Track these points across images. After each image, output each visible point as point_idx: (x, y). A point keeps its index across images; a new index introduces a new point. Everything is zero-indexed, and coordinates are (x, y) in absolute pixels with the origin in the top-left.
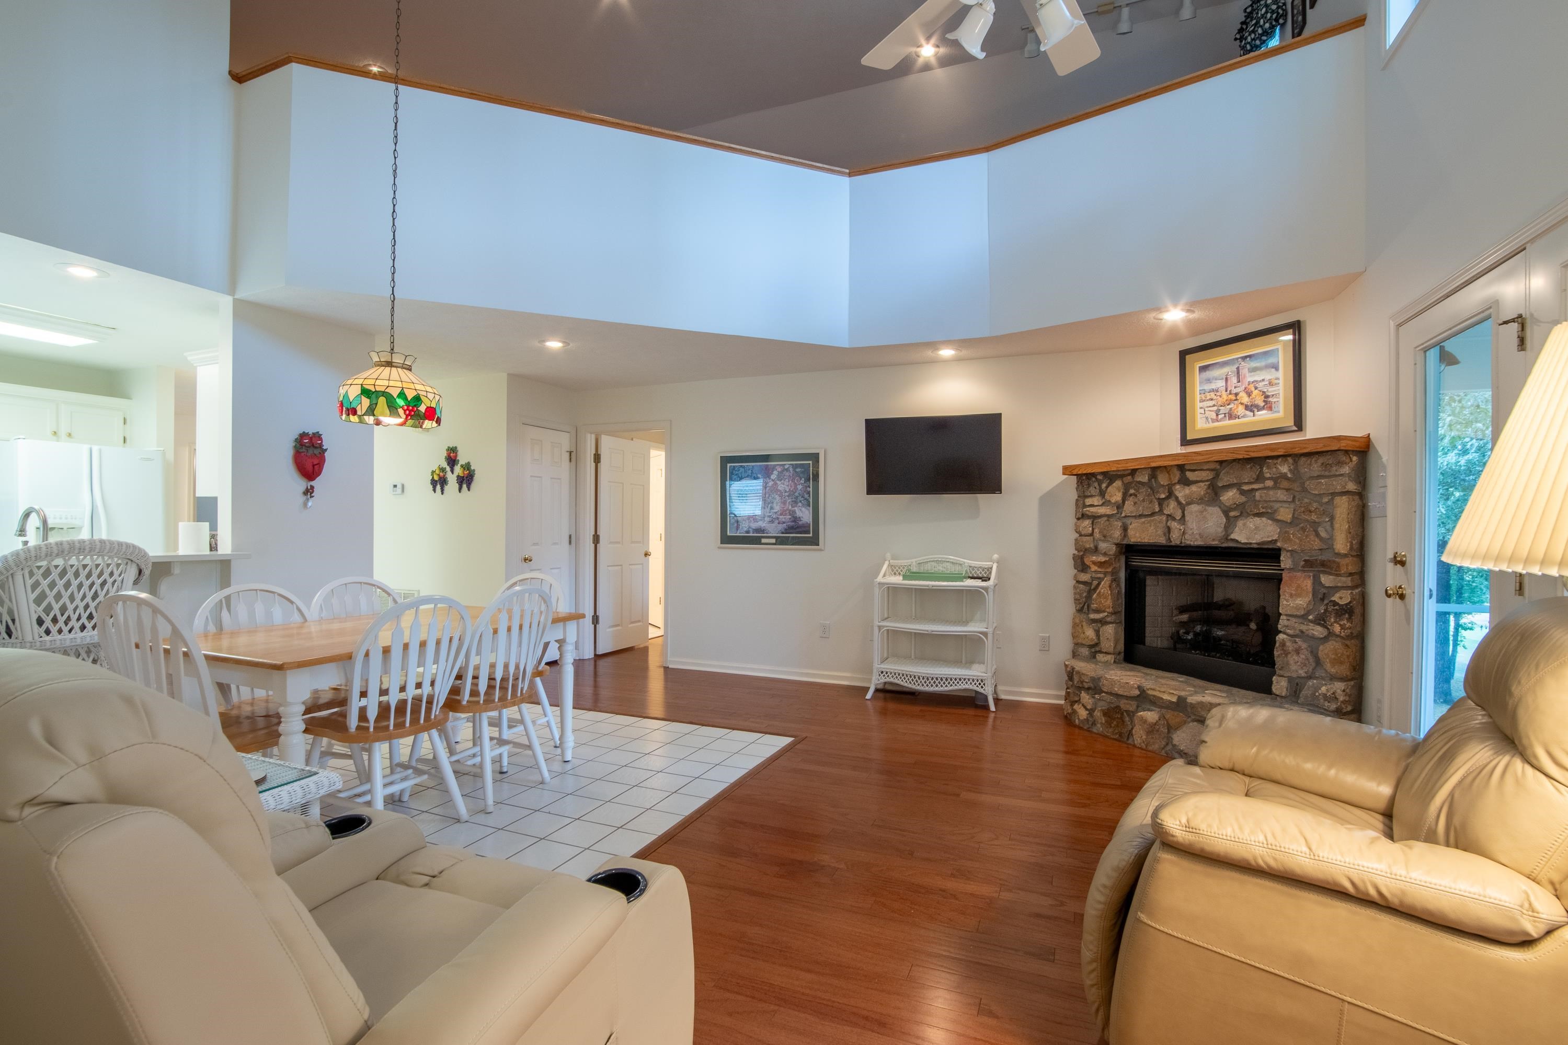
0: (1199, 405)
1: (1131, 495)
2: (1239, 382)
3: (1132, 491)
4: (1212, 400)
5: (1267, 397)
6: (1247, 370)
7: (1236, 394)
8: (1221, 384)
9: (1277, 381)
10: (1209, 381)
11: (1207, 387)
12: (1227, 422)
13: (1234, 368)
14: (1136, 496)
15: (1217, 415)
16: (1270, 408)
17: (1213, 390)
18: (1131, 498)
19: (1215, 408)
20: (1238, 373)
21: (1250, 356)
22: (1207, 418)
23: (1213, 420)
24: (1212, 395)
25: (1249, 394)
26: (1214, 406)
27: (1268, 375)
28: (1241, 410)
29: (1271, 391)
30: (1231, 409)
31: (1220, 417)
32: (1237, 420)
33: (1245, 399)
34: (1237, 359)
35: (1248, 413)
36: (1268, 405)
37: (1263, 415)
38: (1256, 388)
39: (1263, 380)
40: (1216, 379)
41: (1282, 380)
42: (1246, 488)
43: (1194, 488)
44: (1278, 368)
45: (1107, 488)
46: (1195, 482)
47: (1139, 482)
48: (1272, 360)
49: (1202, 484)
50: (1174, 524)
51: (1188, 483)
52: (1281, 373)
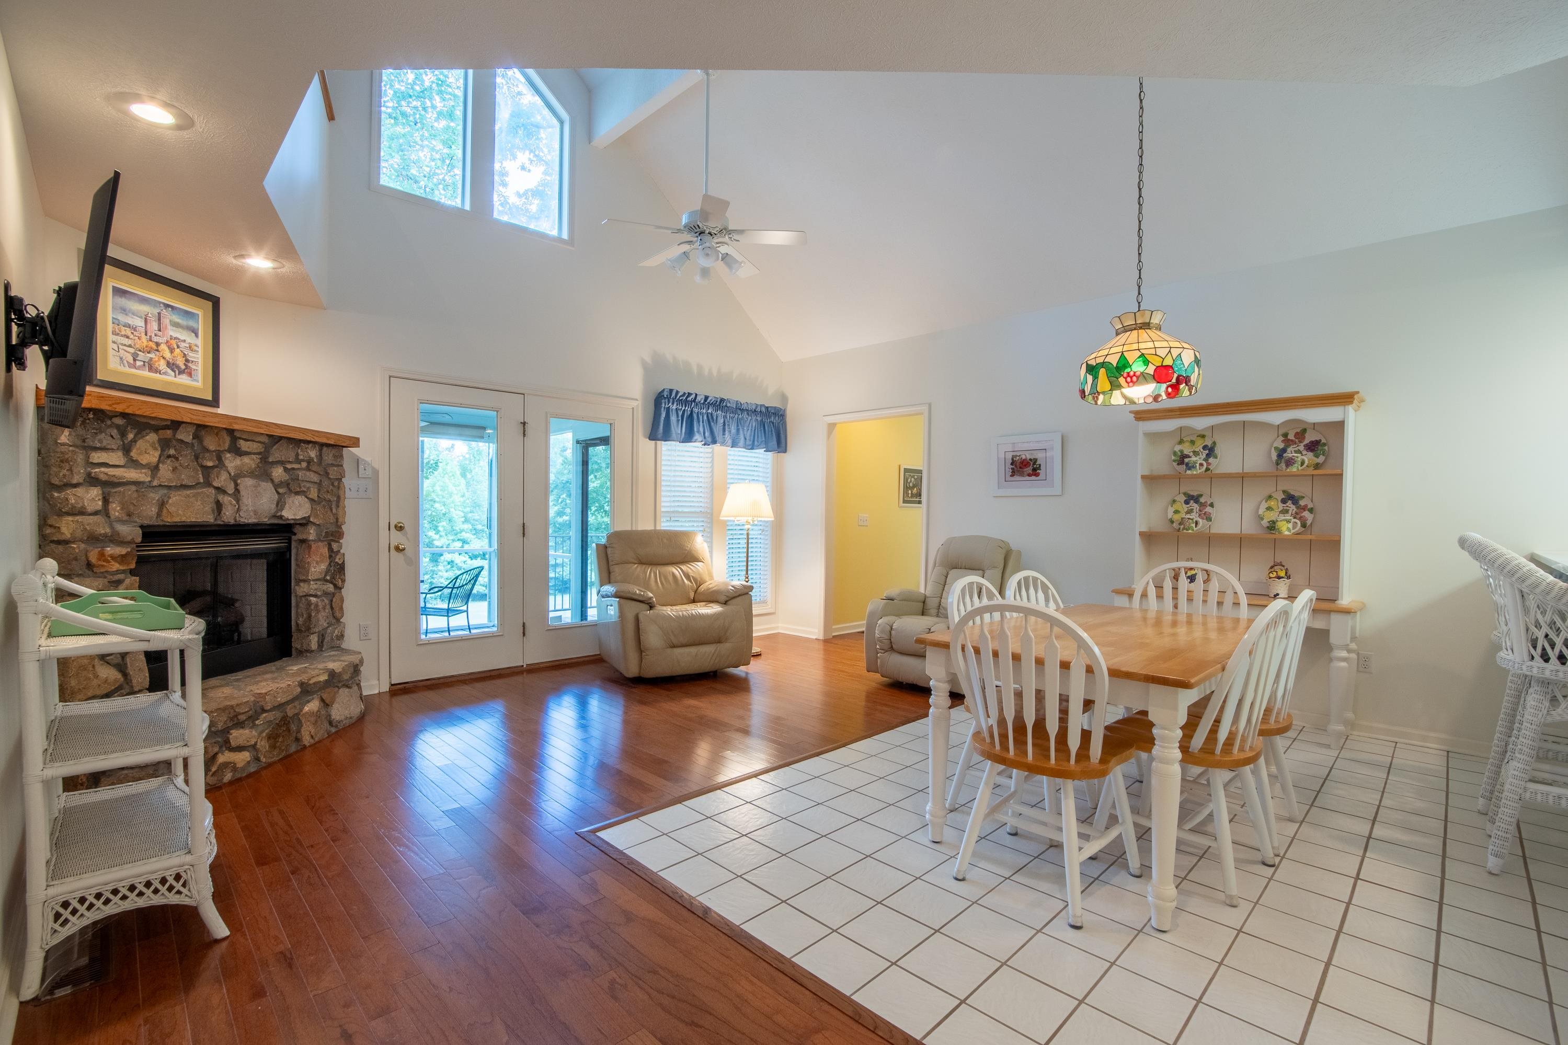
0: (111, 337)
1: (169, 456)
2: (160, 330)
3: (172, 452)
4: (128, 337)
5: (187, 361)
6: (168, 321)
7: (158, 344)
8: (139, 323)
9: (195, 348)
10: (124, 311)
11: (122, 318)
12: (146, 373)
13: (156, 311)
14: (177, 459)
15: (135, 360)
16: (190, 375)
17: (129, 326)
18: (169, 461)
19: (132, 350)
20: (159, 319)
21: (173, 308)
22: (121, 358)
23: (130, 366)
24: (128, 332)
25: (172, 351)
26: (130, 346)
27: (189, 338)
28: (162, 365)
29: (191, 356)
30: (151, 359)
31: (139, 363)
32: (158, 375)
33: (168, 355)
34: (160, 303)
35: (169, 371)
36: (187, 370)
37: (184, 379)
38: (178, 347)
39: (184, 341)
40: (133, 314)
41: (200, 350)
42: (289, 466)
43: (246, 460)
44: (197, 336)
45: (134, 441)
46: (247, 453)
47: (182, 441)
48: (191, 323)
49: (254, 457)
50: (225, 500)
51: (239, 453)
52: (199, 342)
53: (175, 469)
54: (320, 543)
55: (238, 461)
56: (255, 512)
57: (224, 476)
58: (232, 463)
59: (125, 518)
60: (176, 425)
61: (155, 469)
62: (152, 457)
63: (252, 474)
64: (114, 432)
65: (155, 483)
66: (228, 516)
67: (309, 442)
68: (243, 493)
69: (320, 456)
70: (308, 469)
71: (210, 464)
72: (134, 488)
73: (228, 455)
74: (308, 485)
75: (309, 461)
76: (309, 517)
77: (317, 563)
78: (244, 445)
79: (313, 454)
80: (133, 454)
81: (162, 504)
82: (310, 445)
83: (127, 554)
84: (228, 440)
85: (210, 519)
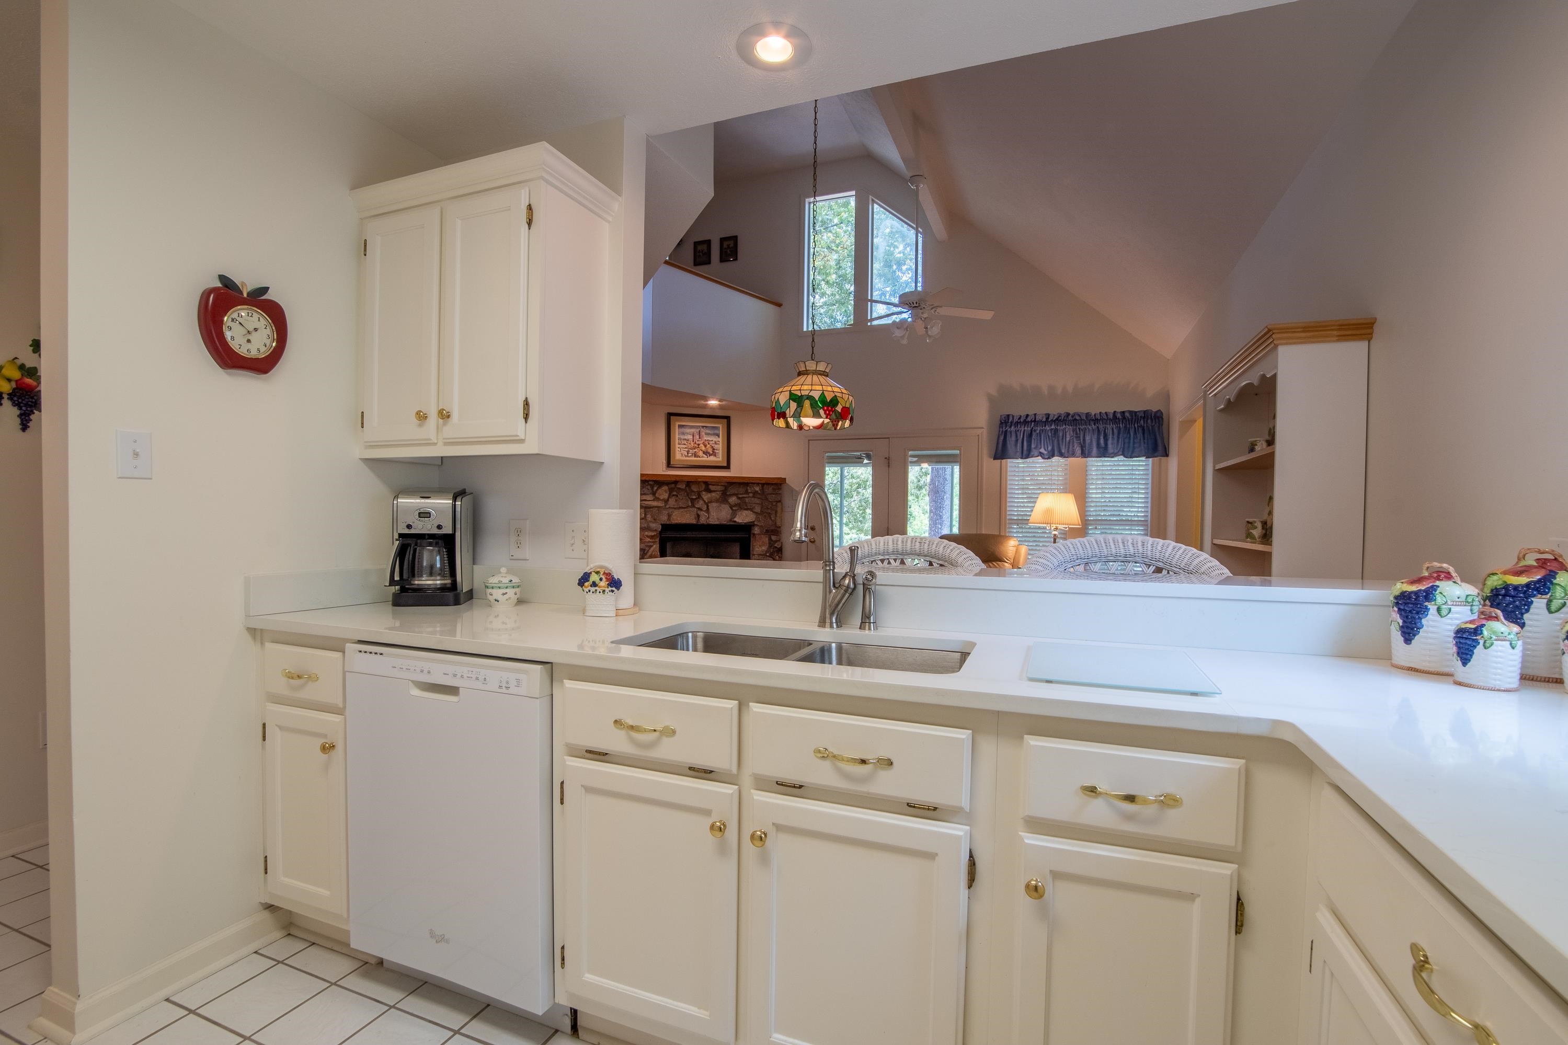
0: (677, 446)
1: (674, 495)
2: (700, 438)
3: (675, 493)
4: (685, 444)
5: (714, 449)
6: (704, 433)
7: (699, 445)
8: (690, 437)
9: (718, 443)
10: (683, 434)
11: (682, 437)
12: (693, 458)
13: (698, 430)
14: (677, 496)
15: (688, 454)
16: (715, 456)
17: (685, 439)
18: (673, 497)
19: (687, 450)
20: (700, 433)
21: (706, 427)
22: (682, 454)
23: (686, 456)
24: (685, 442)
25: (705, 446)
26: (686, 448)
27: (714, 439)
28: (701, 454)
29: (716, 447)
30: (695, 452)
31: (689, 455)
32: (699, 458)
33: (703, 448)
34: (700, 426)
35: (704, 455)
36: (714, 454)
37: (712, 458)
38: (709, 444)
39: (712, 441)
40: (688, 434)
41: (721, 443)
42: (740, 496)
43: (713, 494)
44: (719, 437)
45: (657, 490)
46: (714, 491)
47: (680, 488)
48: (716, 432)
49: (718, 492)
50: (701, 513)
51: (710, 491)
52: (720, 439)
53: (676, 501)
54: (763, 536)
55: (709, 495)
56: (718, 519)
57: (701, 502)
58: (706, 496)
59: (653, 521)
60: (676, 482)
61: (666, 501)
62: (666, 496)
63: (717, 501)
64: (649, 487)
65: (667, 507)
66: (703, 520)
67: (754, 483)
68: (710, 510)
69: (762, 489)
70: (754, 497)
71: (694, 497)
72: (656, 509)
73: (704, 493)
74: (754, 505)
75: (755, 493)
76: (754, 522)
77: (760, 546)
78: (712, 487)
79: (757, 489)
80: (657, 495)
81: (669, 516)
82: (755, 485)
83: (654, 535)
84: (704, 486)
85: (694, 522)
